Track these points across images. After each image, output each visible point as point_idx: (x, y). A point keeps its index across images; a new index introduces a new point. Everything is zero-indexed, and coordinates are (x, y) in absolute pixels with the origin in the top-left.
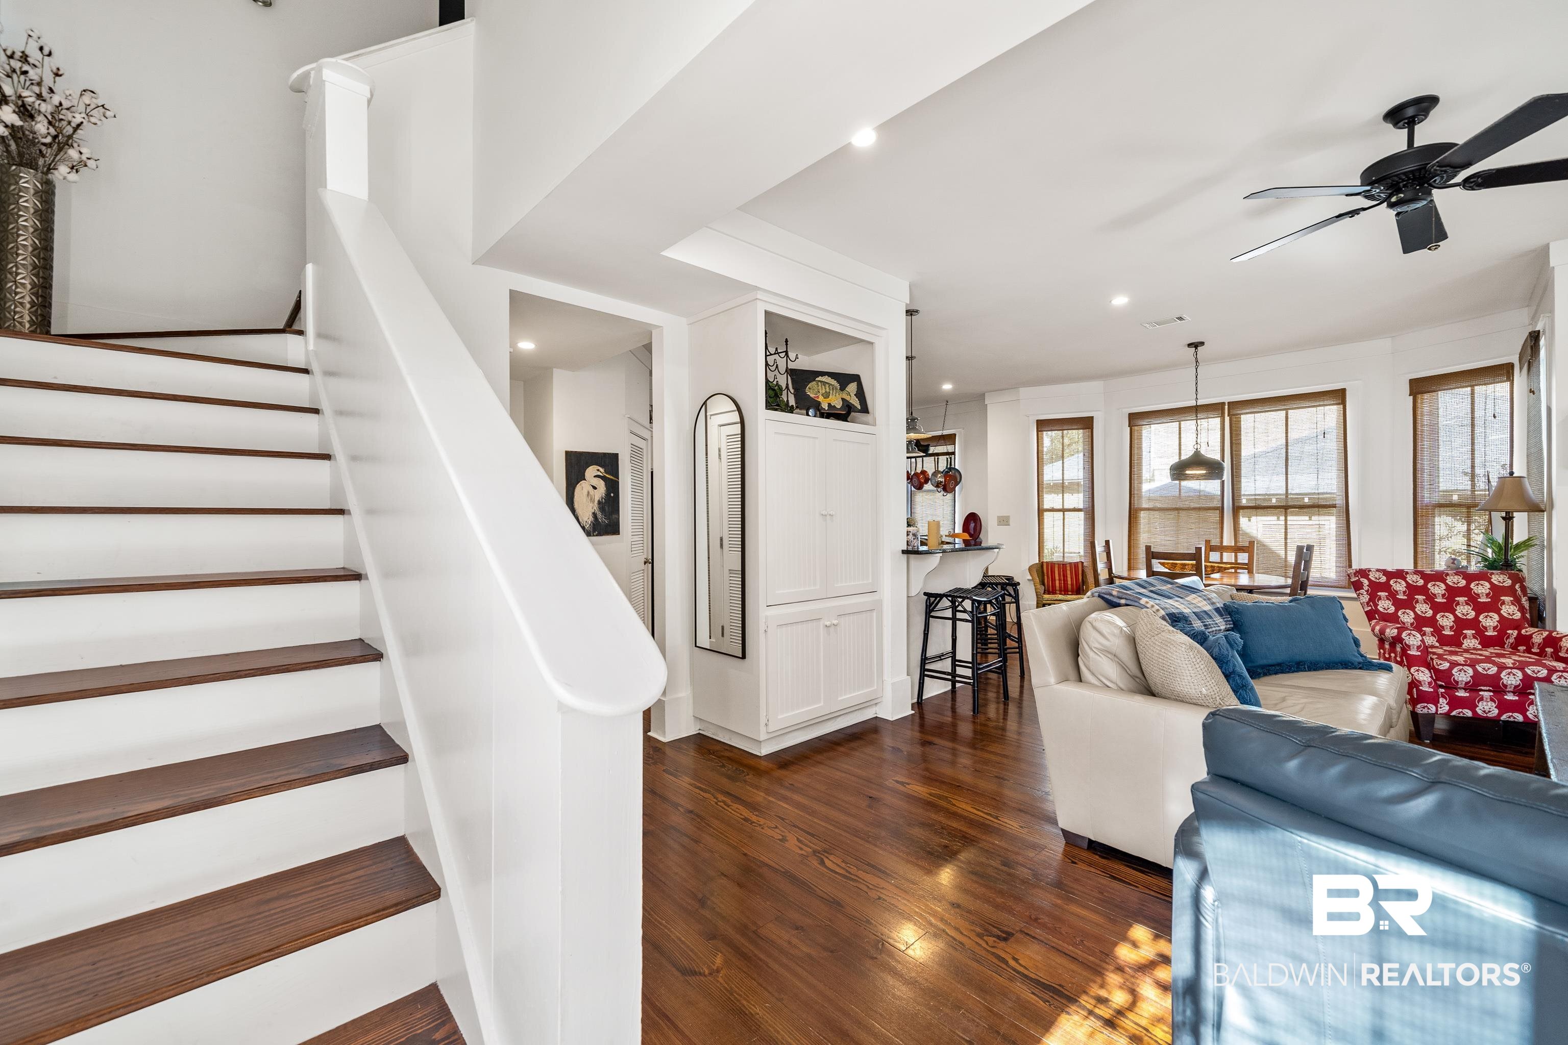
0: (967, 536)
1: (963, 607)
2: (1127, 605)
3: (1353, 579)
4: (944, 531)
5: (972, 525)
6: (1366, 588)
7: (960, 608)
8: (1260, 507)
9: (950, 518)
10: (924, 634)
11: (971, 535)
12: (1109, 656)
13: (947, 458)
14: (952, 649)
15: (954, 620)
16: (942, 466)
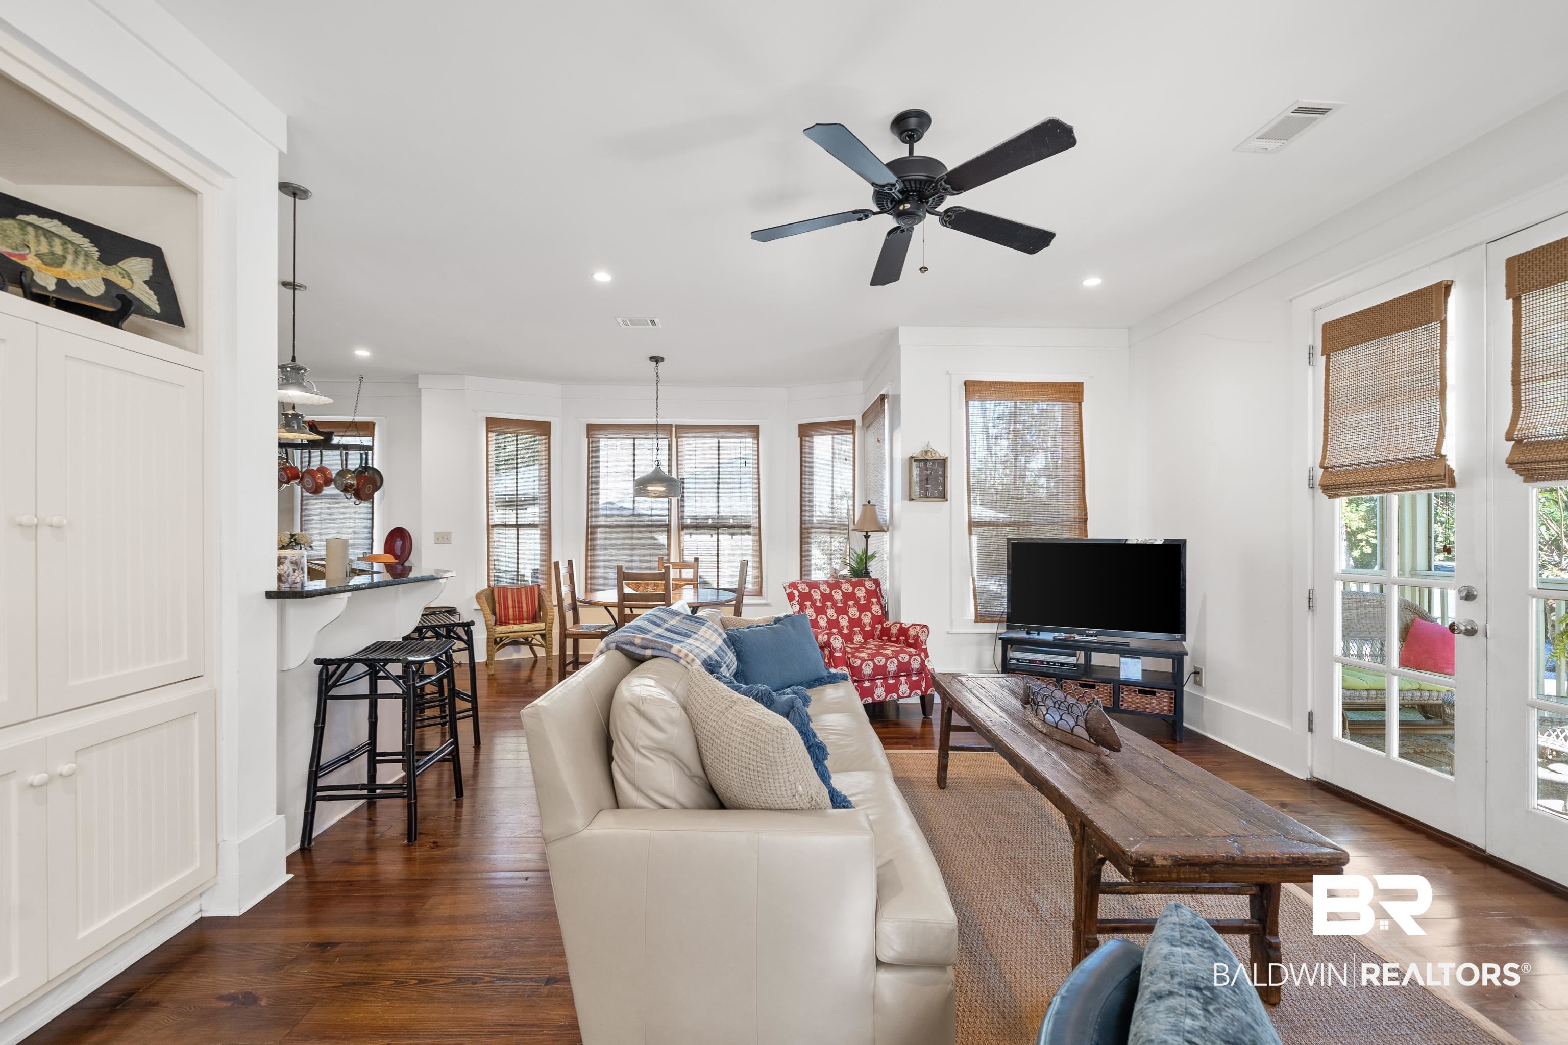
0: (390, 559)
1: (386, 671)
2: (654, 657)
3: (788, 591)
4: (354, 553)
5: (399, 543)
6: (797, 598)
7: (382, 674)
8: (699, 526)
9: (365, 533)
10: (316, 729)
11: (396, 557)
12: (663, 755)
13: (361, 454)
14: (370, 739)
15: (373, 697)
16: (354, 463)
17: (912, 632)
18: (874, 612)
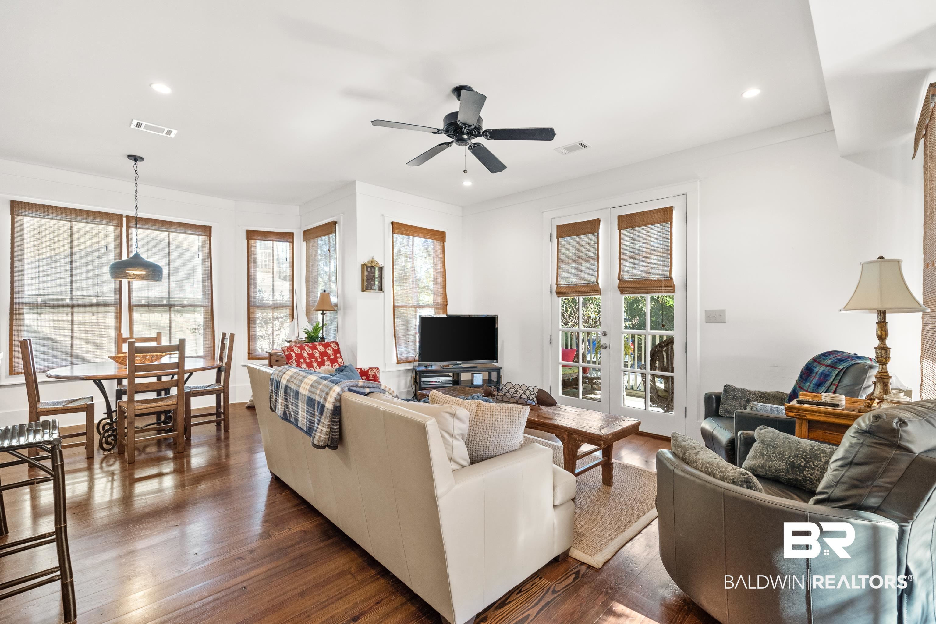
3: (287, 353)
6: (294, 358)
17: (371, 373)
18: (340, 363)
